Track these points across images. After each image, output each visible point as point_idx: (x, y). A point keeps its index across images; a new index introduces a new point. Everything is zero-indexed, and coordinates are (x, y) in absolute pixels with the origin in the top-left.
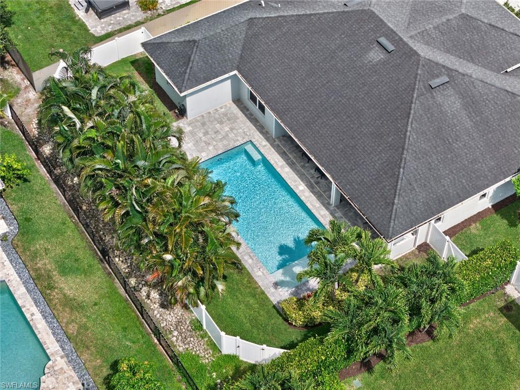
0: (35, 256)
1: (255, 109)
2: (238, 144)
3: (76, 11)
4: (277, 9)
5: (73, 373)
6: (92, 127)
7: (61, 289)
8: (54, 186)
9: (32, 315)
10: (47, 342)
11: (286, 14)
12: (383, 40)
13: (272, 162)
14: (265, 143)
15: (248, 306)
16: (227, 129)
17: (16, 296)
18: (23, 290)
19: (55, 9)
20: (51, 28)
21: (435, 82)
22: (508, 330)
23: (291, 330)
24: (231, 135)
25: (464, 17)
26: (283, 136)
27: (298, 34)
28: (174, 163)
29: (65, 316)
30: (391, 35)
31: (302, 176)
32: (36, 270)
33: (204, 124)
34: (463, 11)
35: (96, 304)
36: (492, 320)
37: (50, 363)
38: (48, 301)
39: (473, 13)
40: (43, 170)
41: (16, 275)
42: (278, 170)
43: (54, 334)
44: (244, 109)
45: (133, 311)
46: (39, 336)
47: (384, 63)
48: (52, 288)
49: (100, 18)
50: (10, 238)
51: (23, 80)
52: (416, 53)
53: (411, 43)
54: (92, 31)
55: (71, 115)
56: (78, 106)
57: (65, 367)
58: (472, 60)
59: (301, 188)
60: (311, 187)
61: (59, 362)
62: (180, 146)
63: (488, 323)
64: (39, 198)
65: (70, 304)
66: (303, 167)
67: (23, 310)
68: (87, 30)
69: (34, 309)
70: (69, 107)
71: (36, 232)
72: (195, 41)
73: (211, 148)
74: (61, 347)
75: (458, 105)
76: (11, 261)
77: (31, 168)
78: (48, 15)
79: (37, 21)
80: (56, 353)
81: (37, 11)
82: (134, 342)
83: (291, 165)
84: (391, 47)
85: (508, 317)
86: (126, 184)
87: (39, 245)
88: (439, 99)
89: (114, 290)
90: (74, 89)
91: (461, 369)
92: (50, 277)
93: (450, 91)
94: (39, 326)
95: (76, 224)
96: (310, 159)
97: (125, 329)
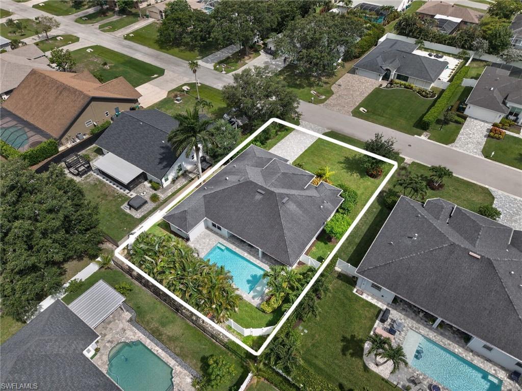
0: (148, 322)
1: (216, 230)
2: (215, 245)
3: (125, 210)
4: (212, 189)
5: (186, 372)
6: (161, 261)
7: (166, 333)
8: (144, 288)
9: (157, 351)
10: (169, 361)
11: (218, 190)
12: (259, 190)
13: (230, 248)
14: (225, 241)
15: (246, 311)
16: (208, 240)
17: (146, 345)
18: (148, 341)
19: (116, 212)
20: (117, 220)
21: (284, 201)
22: (343, 284)
23: (266, 315)
24: (211, 242)
25: (283, 174)
26: (231, 236)
27: (225, 196)
28: (201, 265)
29: (172, 346)
30: (262, 188)
31: (244, 250)
32: (151, 329)
33: (198, 241)
34: (282, 171)
35: (183, 335)
36: (336, 283)
37: (174, 371)
38: (162, 342)
39: (286, 171)
40: (137, 283)
41: (143, 335)
42: (234, 250)
43: (170, 356)
44: (211, 230)
45: (200, 331)
46: (164, 360)
47: (263, 199)
48: (161, 335)
49: (137, 211)
50: (134, 319)
51: (113, 246)
52: (273, 192)
53: (269, 188)
54: (136, 217)
55: (149, 259)
56: (150, 254)
57: (181, 370)
58: (292, 188)
59: (246, 255)
60: (249, 253)
61: (178, 369)
62: (198, 256)
63: (335, 285)
64: (140, 296)
65: (172, 339)
66: (243, 246)
67: (152, 350)
68: (133, 217)
69: (157, 348)
70: (147, 255)
71: (145, 312)
72: (185, 211)
73: (205, 250)
74: (176, 361)
75: (295, 207)
76: (138, 330)
77: (131, 284)
78: (114, 215)
79: (110, 219)
80: (175, 365)
81: (109, 215)
82: (206, 345)
83: (238, 247)
84: (263, 192)
85: (341, 280)
86: (186, 282)
87: (148, 317)
88: (288, 206)
89: (187, 324)
90: (147, 247)
91: (335, 307)
92: (158, 330)
93: (290, 202)
94: (162, 355)
95: (160, 302)
96: (245, 242)
97: (199, 341)
